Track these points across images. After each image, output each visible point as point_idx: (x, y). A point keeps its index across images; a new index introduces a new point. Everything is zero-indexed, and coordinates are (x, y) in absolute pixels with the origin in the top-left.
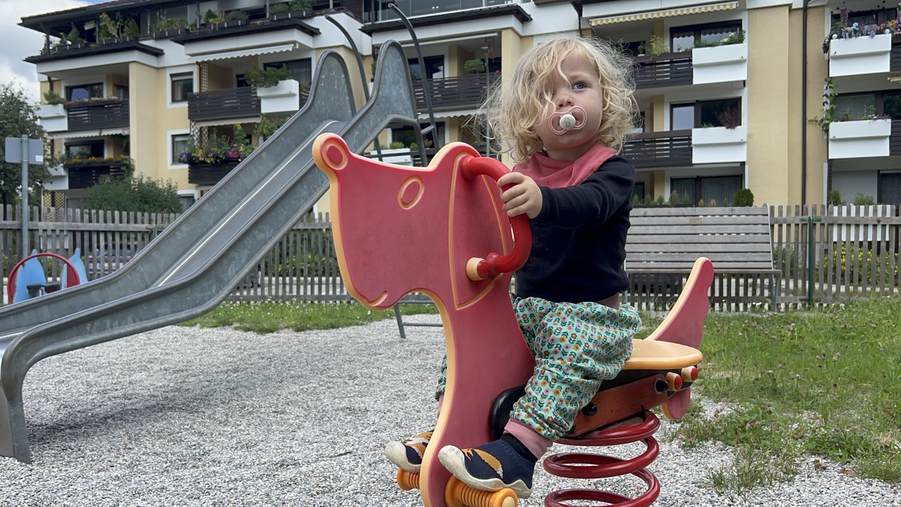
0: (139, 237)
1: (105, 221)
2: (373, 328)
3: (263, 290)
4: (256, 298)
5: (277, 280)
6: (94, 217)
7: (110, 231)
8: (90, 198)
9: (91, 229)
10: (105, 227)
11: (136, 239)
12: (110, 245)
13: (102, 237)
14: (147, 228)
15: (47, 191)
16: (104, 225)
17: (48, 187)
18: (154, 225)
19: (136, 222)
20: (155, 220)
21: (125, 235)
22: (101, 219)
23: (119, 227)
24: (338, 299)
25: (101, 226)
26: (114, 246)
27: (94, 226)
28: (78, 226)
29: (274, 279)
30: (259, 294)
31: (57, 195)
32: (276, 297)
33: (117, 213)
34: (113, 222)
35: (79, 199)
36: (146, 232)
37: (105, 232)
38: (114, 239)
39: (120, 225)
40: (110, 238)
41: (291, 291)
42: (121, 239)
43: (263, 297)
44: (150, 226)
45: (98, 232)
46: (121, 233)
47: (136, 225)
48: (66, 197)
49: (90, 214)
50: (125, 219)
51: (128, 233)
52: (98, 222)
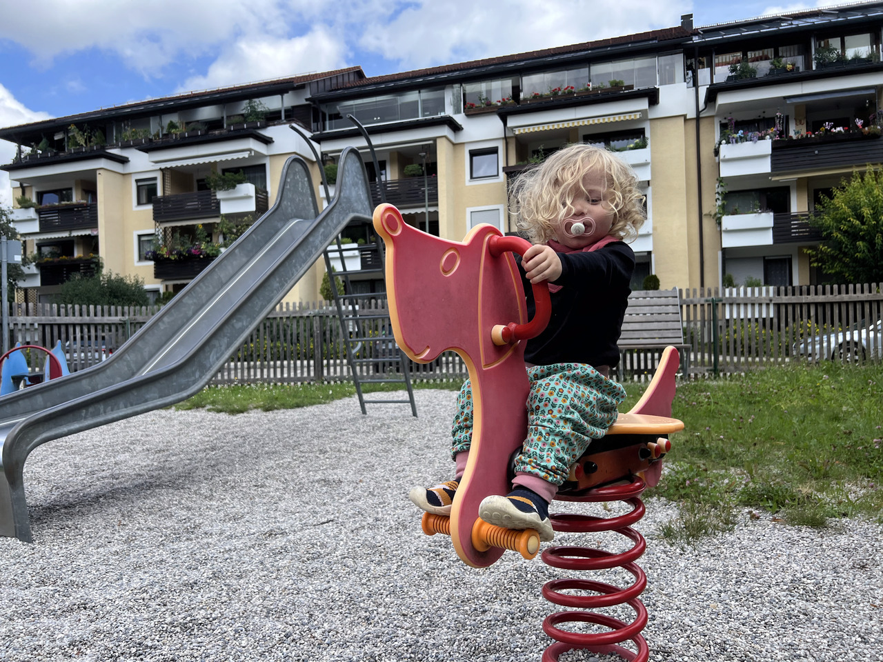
0: (113, 329)
1: (81, 315)
2: (335, 406)
3: (229, 374)
4: (223, 382)
5: (242, 365)
6: (70, 311)
7: (85, 324)
8: (61, 294)
9: (68, 322)
10: (81, 320)
11: (110, 331)
12: (86, 337)
13: (78, 329)
14: (120, 320)
15: (20, 288)
16: (80, 318)
17: (21, 284)
18: (127, 317)
19: (110, 315)
20: (127, 312)
21: (99, 327)
22: (77, 313)
23: (94, 320)
24: (299, 381)
25: (77, 319)
26: (89, 338)
27: (70, 319)
28: (55, 320)
29: (239, 364)
30: (226, 377)
31: (30, 293)
32: (242, 381)
33: (92, 307)
34: (88, 315)
35: (51, 295)
36: (120, 324)
37: (81, 325)
38: (89, 331)
39: (95, 318)
40: (86, 330)
41: (255, 375)
42: (96, 331)
43: (230, 381)
44: (123, 318)
45: (74, 325)
46: (96, 325)
47: (111, 318)
48: (38, 294)
49: (66, 308)
50: (99, 313)
51: (103, 325)
52: (74, 315)
